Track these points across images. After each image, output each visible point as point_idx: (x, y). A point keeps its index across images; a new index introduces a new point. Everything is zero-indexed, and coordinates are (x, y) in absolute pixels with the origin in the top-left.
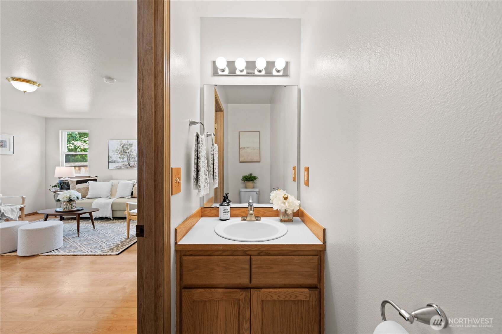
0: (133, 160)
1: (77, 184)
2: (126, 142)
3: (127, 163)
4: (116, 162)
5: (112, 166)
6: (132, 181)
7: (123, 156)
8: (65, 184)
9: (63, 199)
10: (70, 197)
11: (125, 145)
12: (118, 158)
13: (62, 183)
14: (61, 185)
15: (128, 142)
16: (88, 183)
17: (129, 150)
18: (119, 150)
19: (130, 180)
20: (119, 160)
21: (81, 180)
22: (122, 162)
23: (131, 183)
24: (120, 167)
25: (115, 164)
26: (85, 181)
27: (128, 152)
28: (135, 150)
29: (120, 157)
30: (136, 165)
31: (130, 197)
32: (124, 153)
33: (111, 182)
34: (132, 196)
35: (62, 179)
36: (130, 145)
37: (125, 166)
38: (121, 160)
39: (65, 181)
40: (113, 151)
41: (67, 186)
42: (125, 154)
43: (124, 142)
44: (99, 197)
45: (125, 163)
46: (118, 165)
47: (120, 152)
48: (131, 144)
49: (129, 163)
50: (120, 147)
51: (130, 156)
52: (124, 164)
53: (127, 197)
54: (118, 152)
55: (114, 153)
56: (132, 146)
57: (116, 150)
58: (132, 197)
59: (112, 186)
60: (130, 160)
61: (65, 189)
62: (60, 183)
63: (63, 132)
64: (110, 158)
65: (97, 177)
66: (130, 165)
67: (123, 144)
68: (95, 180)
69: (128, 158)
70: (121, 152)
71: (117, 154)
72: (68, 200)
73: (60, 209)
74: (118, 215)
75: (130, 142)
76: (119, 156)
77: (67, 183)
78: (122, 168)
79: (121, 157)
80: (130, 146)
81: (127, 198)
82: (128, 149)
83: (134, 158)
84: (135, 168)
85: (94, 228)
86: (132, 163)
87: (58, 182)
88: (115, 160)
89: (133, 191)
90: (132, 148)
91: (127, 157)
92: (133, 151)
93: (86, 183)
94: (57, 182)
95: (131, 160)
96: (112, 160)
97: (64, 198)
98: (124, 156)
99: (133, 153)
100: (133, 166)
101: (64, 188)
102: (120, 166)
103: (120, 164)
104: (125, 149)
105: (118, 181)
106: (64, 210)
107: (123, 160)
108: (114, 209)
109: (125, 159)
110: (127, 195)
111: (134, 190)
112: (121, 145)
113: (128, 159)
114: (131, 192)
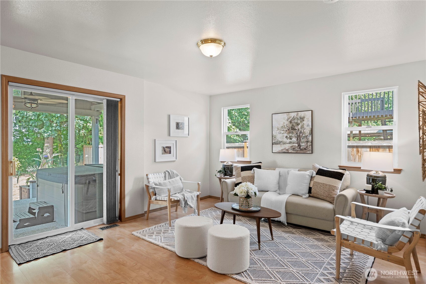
0: (305, 140)
1: (241, 171)
2: (295, 115)
3: (297, 145)
4: (281, 143)
5: (277, 148)
6: (309, 171)
7: (291, 135)
8: (228, 169)
9: (241, 194)
10: (248, 192)
11: (294, 118)
12: (285, 138)
13: (226, 168)
14: (225, 170)
15: (297, 115)
16: (253, 170)
17: (299, 126)
18: (286, 126)
19: (305, 170)
20: (285, 140)
21: (246, 166)
22: (290, 143)
23: (309, 175)
24: (287, 150)
25: (281, 146)
26: (250, 168)
27: (298, 129)
28: (308, 126)
29: (286, 137)
30: (309, 147)
31: (308, 195)
32: (292, 131)
33: (277, 170)
34: (310, 194)
35: (225, 164)
36: (301, 118)
37: (294, 149)
38: (289, 141)
39: (228, 166)
40: (278, 128)
41: (230, 172)
42: (294, 131)
43: (293, 115)
44: (266, 190)
45: (294, 144)
46: (284, 148)
47: (287, 129)
48: (302, 116)
49: (299, 146)
50: (287, 123)
51: (301, 134)
52: (292, 147)
53: (303, 194)
54: (285, 130)
55: (279, 131)
56: (304, 120)
57: (282, 127)
58: (310, 196)
59: (280, 176)
60: (300, 140)
61: (228, 176)
62: (224, 169)
63: (225, 110)
64: (275, 137)
65: (261, 163)
66: (300, 148)
67: (291, 118)
68: (259, 167)
69: (298, 137)
70: (289, 129)
71: (282, 132)
72: (246, 196)
73: (236, 206)
74: (294, 221)
75: (301, 115)
76: (286, 135)
77: (230, 169)
78: (290, 152)
79: (288, 137)
80: (301, 120)
81: (304, 196)
82: (298, 124)
83: (307, 137)
84: (308, 152)
85: (273, 239)
86: (303, 144)
87: (222, 167)
88: (280, 140)
89: (311, 186)
90: (304, 122)
91: (296, 135)
92: (305, 126)
93: (251, 170)
94: (220, 167)
95: (302, 140)
96: (276, 140)
97: (242, 192)
98: (293, 135)
99: (305, 131)
100: (305, 149)
101: (228, 174)
102: (287, 148)
103: (287, 146)
104: (294, 124)
105: (286, 170)
106: (241, 208)
107: (290, 140)
108: (289, 212)
109: (294, 139)
110: (303, 192)
111: (313, 185)
112: (289, 120)
113: (298, 139)
114: (308, 188)
